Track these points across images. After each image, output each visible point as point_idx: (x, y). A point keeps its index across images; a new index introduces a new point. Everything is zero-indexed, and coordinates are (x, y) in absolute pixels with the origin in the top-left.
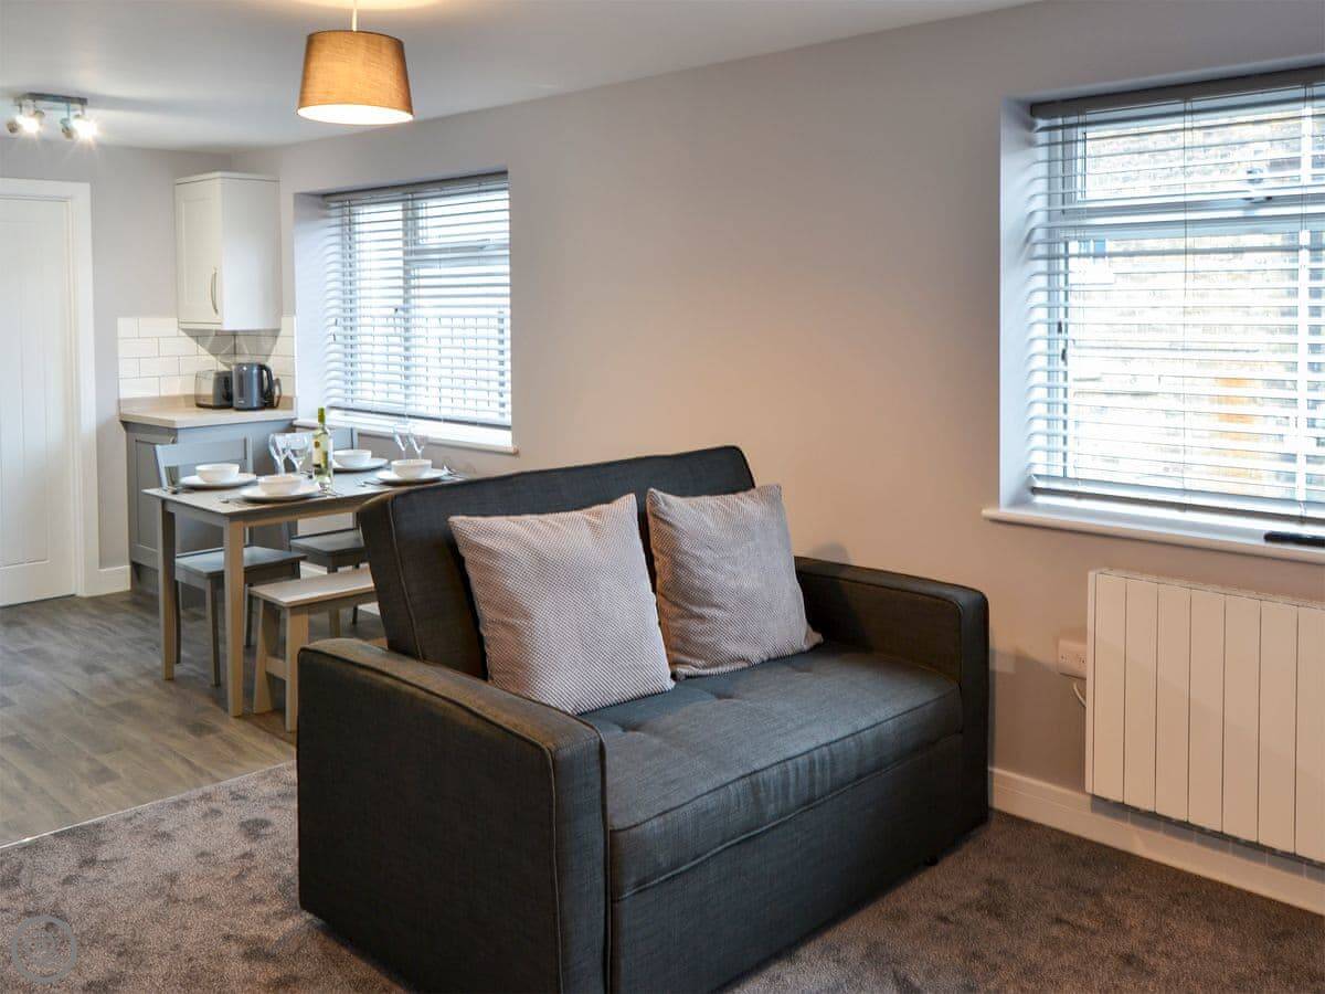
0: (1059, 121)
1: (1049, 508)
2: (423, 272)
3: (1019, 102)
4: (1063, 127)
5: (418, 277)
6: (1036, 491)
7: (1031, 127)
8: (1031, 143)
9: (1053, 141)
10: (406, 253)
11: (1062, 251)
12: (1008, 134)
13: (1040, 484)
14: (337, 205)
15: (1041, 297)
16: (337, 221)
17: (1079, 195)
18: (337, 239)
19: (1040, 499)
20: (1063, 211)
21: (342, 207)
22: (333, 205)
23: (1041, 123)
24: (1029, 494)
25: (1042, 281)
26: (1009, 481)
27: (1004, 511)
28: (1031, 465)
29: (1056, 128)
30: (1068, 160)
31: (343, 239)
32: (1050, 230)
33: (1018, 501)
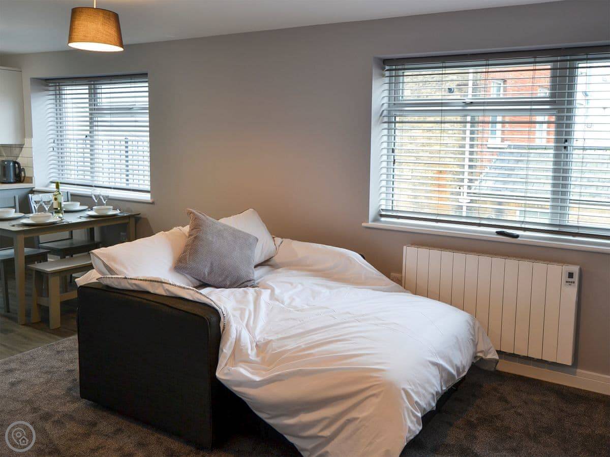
0: (394, 67)
1: (386, 222)
2: (99, 119)
3: (380, 59)
4: (395, 70)
5: (98, 121)
6: (382, 216)
7: (383, 69)
8: (383, 76)
9: (391, 75)
10: (90, 109)
11: (394, 120)
12: (375, 72)
13: (383, 213)
14: (52, 84)
15: (385, 138)
16: (53, 93)
17: (400, 97)
18: (53, 101)
19: (383, 219)
20: (394, 104)
21: (55, 86)
22: (50, 85)
23: (387, 68)
24: (379, 217)
25: (385, 132)
26: (372, 212)
27: (371, 224)
28: (380, 205)
29: (393, 70)
30: (397, 83)
31: (56, 102)
32: (389, 111)
33: (375, 220)
